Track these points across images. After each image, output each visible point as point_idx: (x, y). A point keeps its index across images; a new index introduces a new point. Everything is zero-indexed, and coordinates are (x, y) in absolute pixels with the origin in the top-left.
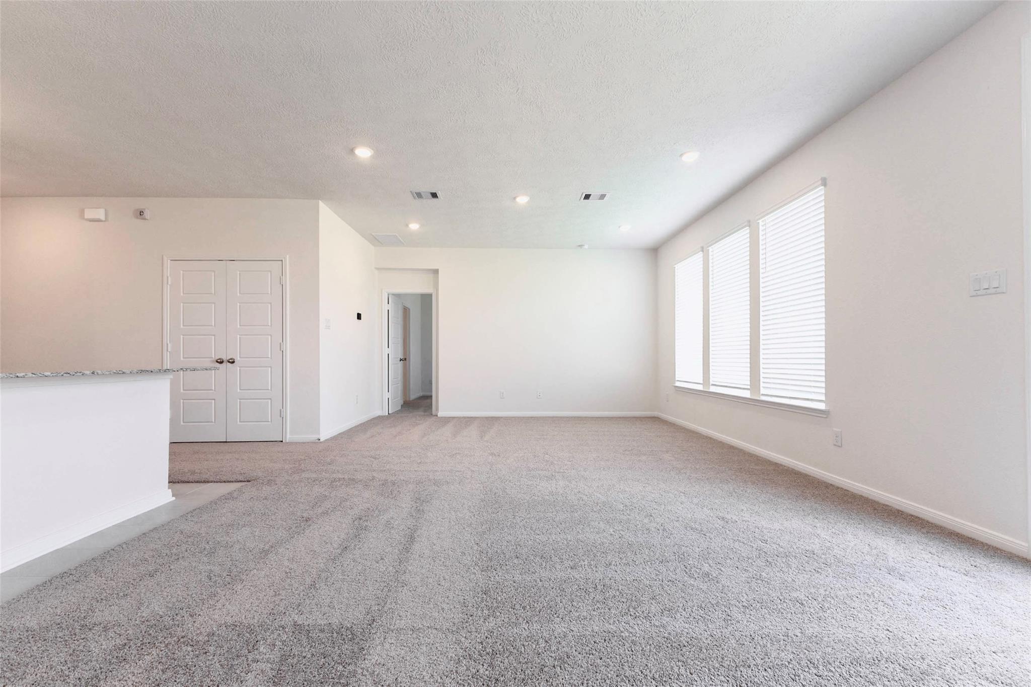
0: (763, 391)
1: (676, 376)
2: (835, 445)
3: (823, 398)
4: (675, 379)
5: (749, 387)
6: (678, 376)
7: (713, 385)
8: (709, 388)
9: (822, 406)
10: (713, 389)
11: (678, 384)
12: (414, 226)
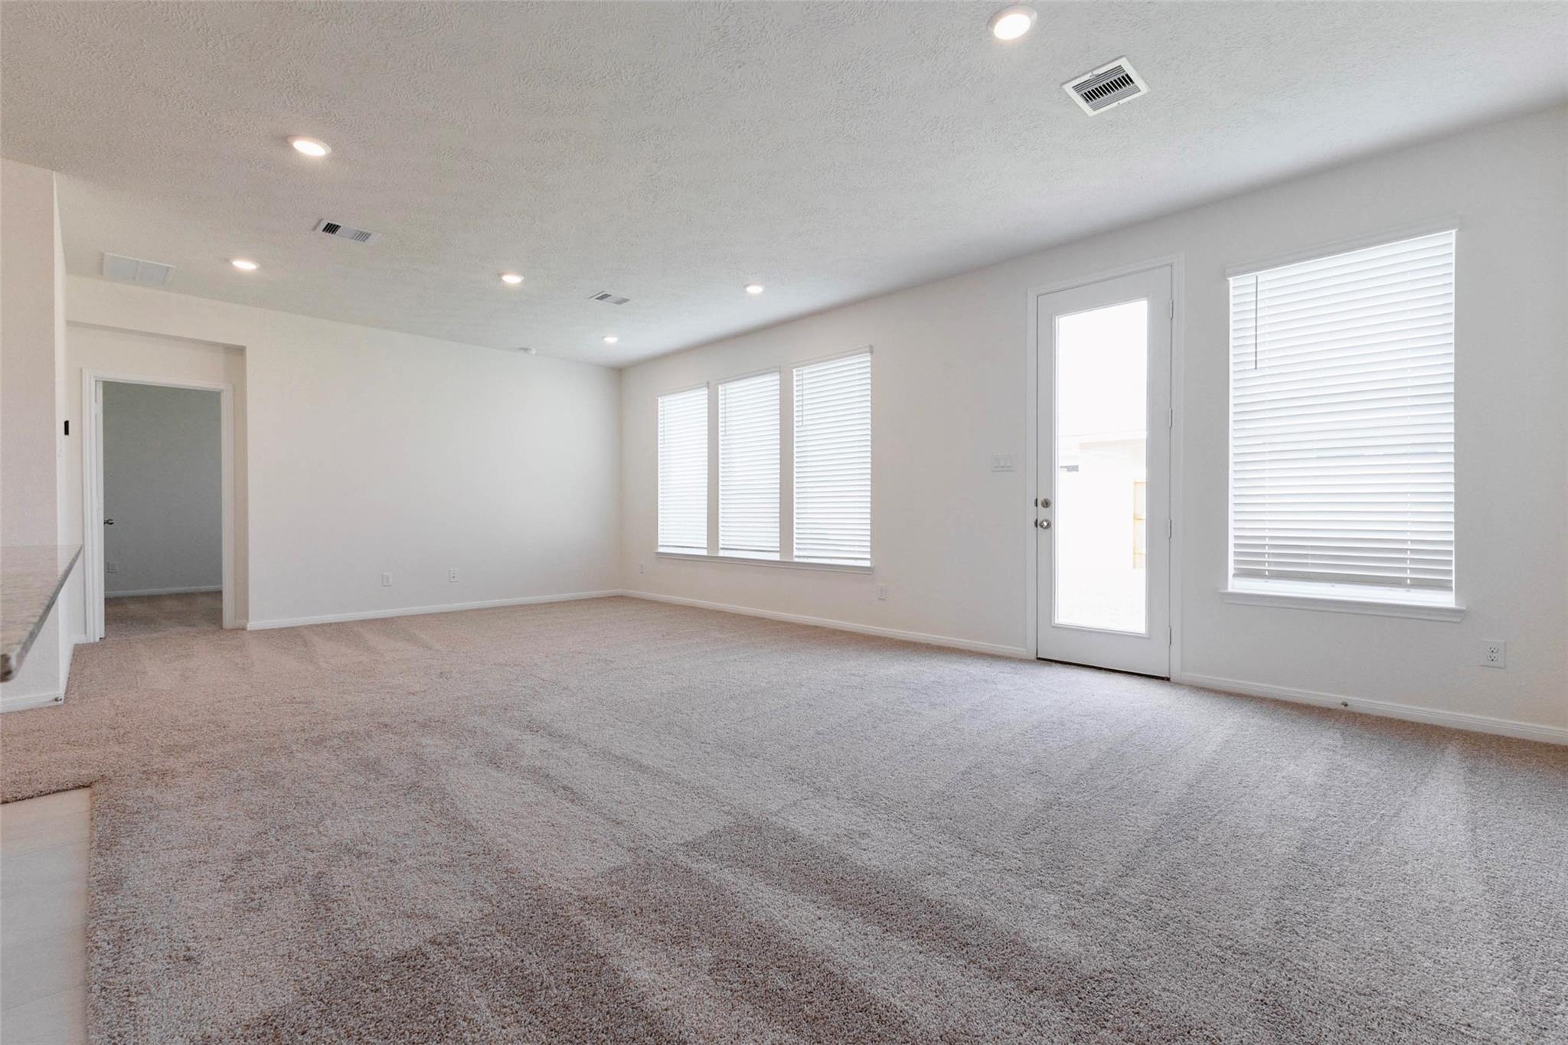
0: (796, 553)
1: (660, 540)
2: (880, 599)
3: (869, 556)
4: (657, 543)
5: (778, 549)
6: (661, 541)
7: (722, 549)
8: (718, 552)
9: (867, 564)
10: (722, 553)
11: (661, 550)
12: (245, 265)
